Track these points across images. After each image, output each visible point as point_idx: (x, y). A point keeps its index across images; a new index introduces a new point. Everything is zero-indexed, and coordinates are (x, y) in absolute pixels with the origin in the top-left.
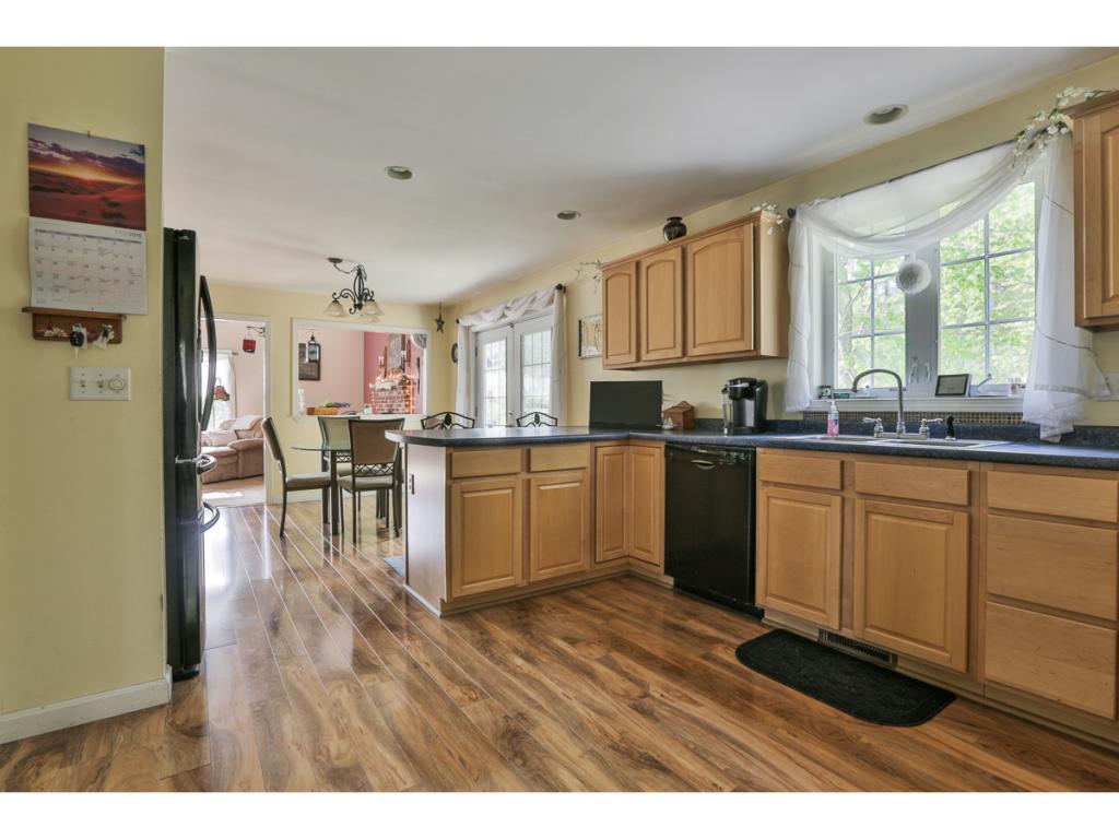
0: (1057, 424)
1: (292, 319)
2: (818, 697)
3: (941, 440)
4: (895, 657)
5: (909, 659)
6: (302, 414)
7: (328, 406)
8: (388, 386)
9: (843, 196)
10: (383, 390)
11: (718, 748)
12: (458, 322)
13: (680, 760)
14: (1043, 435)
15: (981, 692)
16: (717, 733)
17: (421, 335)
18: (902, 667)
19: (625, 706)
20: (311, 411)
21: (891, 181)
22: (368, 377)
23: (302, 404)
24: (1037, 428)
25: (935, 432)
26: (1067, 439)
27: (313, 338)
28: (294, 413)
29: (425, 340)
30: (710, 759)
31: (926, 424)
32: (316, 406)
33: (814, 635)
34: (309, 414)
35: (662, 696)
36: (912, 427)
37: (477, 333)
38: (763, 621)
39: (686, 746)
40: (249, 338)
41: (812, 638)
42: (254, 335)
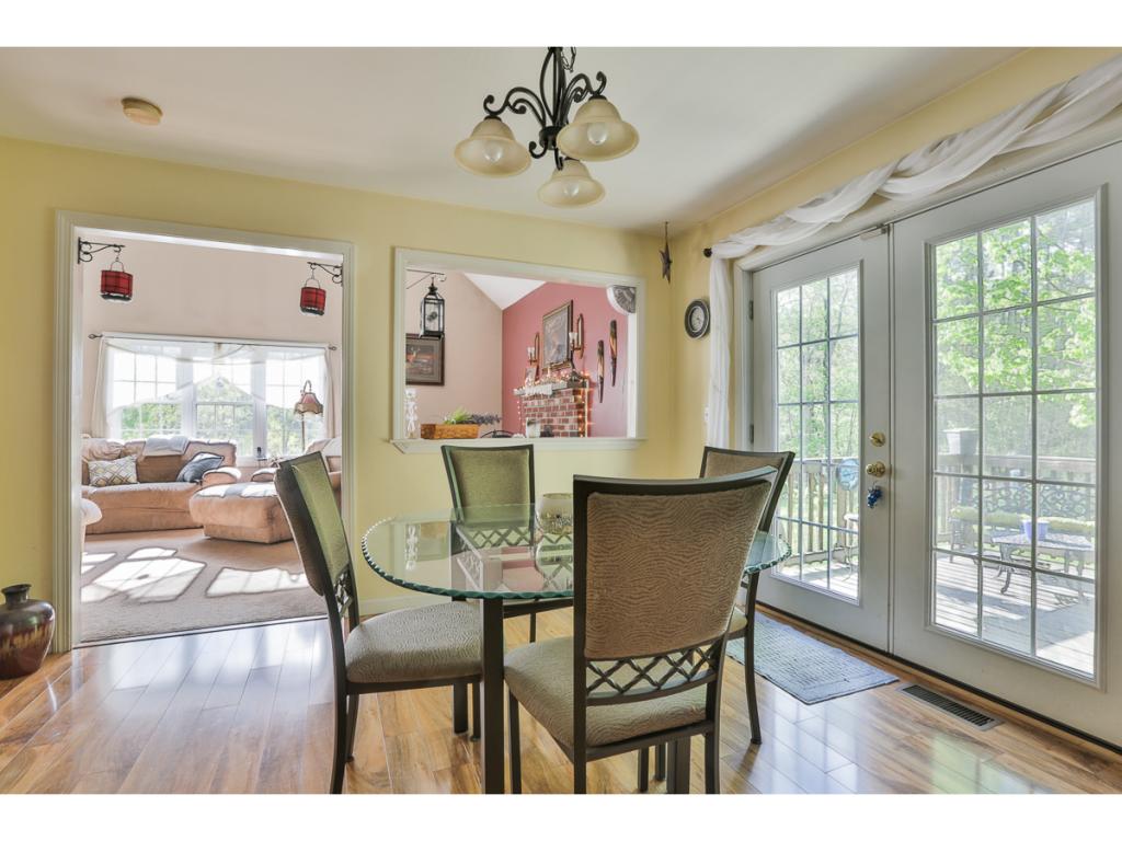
1: (393, 250)
6: (412, 436)
7: (460, 422)
8: (547, 389)
10: (536, 396)
12: (708, 253)
17: (627, 288)
20: (429, 432)
22: (509, 380)
23: (412, 418)
27: (433, 290)
28: (398, 435)
29: (633, 297)
32: (438, 421)
34: (425, 436)
37: (752, 273)
40: (312, 284)
42: (323, 281)
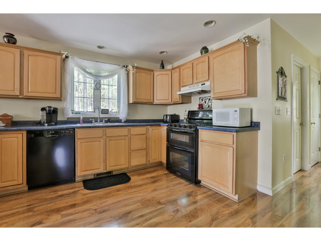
0: (124, 119)
2: (114, 186)
3: (107, 124)
4: (112, 171)
5: (115, 170)
9: (84, 59)
11: (126, 202)
13: (128, 209)
14: (122, 121)
15: (127, 170)
16: (120, 201)
18: (114, 173)
19: (97, 215)
21: (96, 62)
24: (121, 120)
25: (106, 122)
26: (125, 122)
30: (129, 204)
31: (104, 120)
33: (92, 177)
35: (98, 207)
36: (101, 121)
38: (76, 181)
39: (123, 207)
41: (93, 178)
